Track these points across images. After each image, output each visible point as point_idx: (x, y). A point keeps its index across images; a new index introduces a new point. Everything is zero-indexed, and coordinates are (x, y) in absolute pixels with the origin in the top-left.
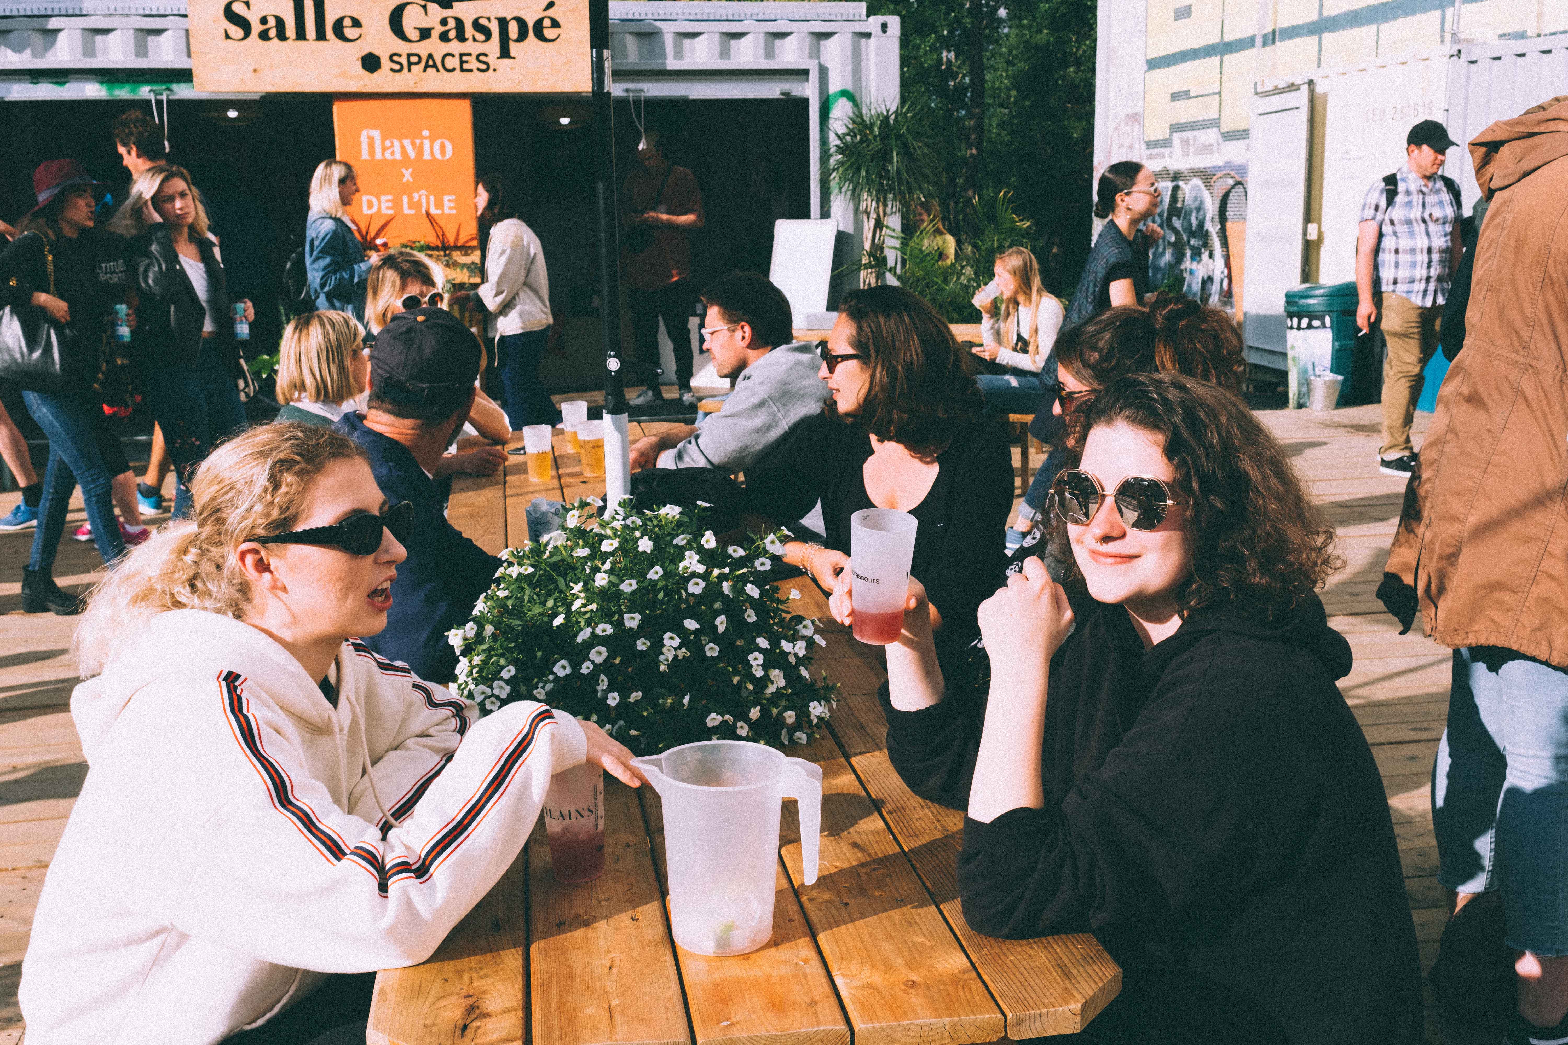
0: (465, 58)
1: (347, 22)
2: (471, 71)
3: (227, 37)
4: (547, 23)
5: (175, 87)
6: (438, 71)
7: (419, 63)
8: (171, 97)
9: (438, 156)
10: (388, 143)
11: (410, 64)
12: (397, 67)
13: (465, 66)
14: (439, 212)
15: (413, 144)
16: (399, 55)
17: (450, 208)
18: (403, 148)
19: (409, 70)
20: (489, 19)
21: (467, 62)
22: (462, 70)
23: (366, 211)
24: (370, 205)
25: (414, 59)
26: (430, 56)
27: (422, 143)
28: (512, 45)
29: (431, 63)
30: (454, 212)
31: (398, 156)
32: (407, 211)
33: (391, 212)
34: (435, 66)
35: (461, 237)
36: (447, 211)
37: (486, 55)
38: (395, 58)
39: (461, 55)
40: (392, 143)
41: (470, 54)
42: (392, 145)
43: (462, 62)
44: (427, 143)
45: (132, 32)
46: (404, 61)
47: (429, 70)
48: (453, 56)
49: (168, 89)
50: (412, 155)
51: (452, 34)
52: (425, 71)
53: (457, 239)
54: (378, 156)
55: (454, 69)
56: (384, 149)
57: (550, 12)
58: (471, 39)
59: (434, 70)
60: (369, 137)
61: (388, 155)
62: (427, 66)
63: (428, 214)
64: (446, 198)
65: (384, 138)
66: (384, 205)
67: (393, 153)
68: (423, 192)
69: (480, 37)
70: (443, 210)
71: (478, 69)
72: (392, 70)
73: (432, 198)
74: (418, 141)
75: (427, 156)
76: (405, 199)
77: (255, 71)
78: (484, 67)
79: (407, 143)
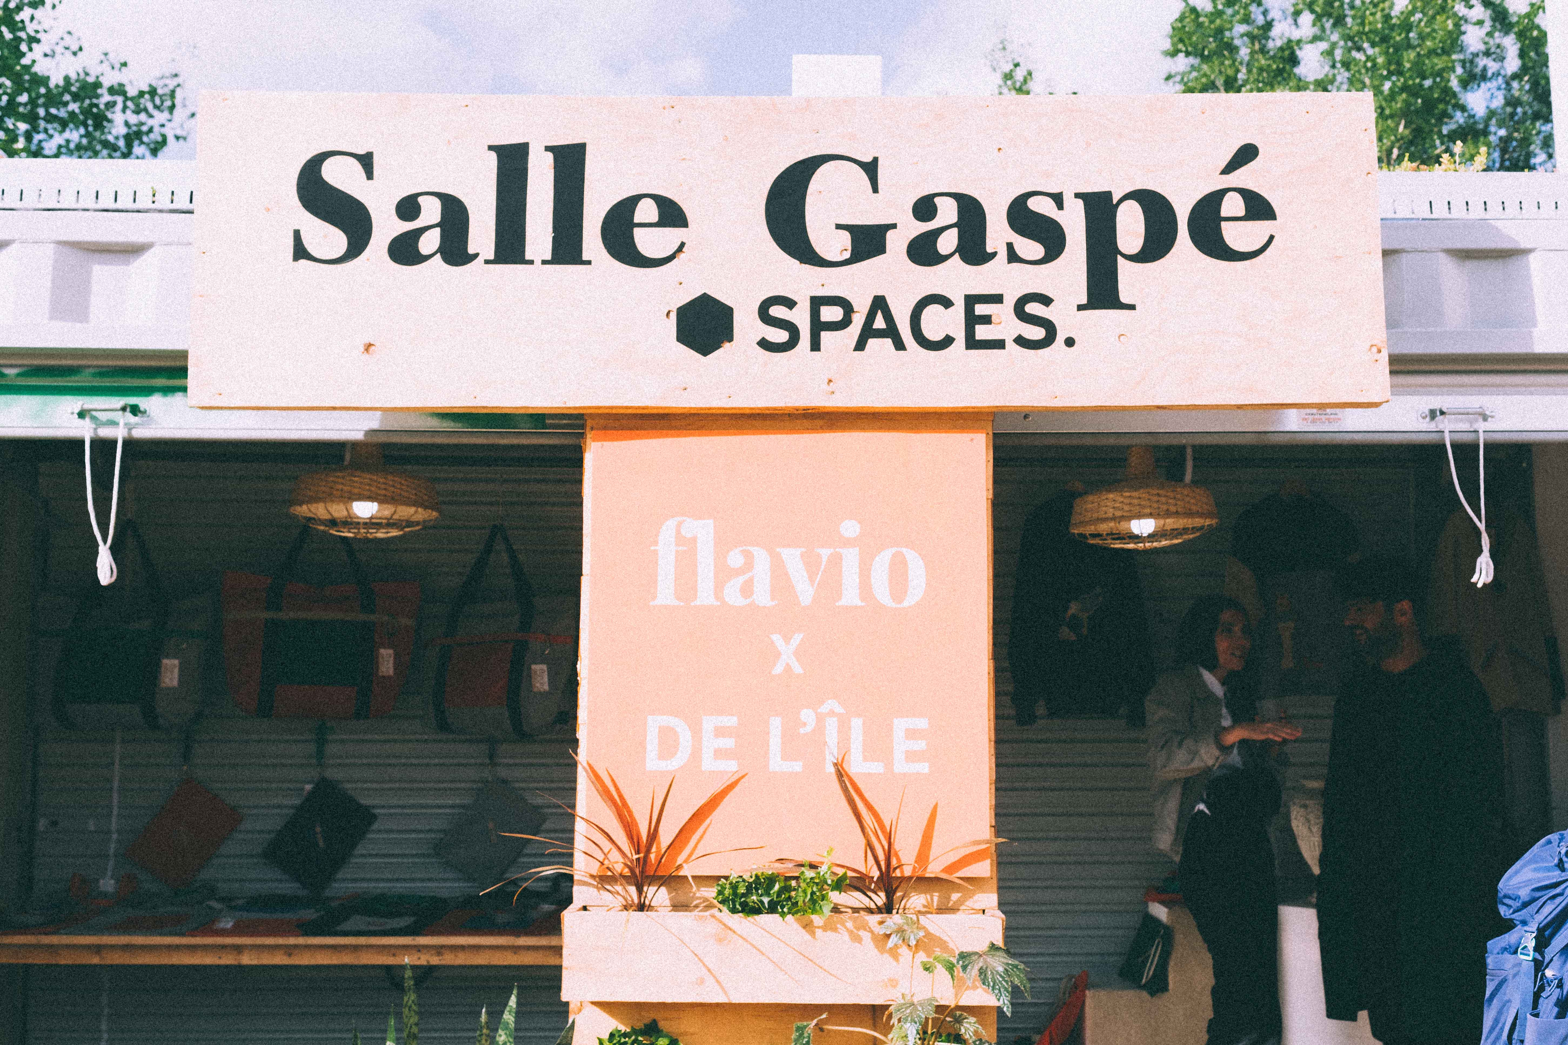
0: (980, 309)
1: (646, 211)
2: (999, 344)
3: (300, 252)
4: (1233, 205)
5: (153, 404)
6: (899, 345)
7: (844, 323)
8: (140, 433)
9: (882, 593)
10: (735, 559)
11: (818, 326)
12: (780, 336)
13: (982, 332)
14: (876, 768)
15: (811, 564)
16: (790, 304)
17: (911, 756)
18: (779, 572)
19: (815, 346)
20: (1058, 199)
21: (986, 320)
22: (972, 343)
23: (653, 763)
24: (668, 746)
25: (832, 314)
26: (879, 304)
27: (836, 561)
28: (1126, 270)
29: (879, 323)
30: (924, 768)
31: (762, 597)
32: (777, 763)
33: (731, 767)
34: (891, 332)
35: (935, 851)
36: (901, 766)
37: (1046, 301)
38: (777, 311)
39: (971, 301)
40: (748, 556)
41: (997, 299)
42: (749, 565)
43: (972, 320)
44: (851, 558)
45: (50, 249)
46: (801, 317)
47: (873, 343)
48: (947, 303)
49: (135, 410)
50: (805, 592)
51: (948, 242)
52: (860, 346)
53: (923, 856)
54: (705, 596)
55: (948, 341)
56: (723, 574)
57: (1243, 177)
58: (1003, 254)
59: (888, 342)
60: (680, 539)
61: (733, 595)
62: (868, 333)
63: (841, 774)
64: (900, 725)
65: (722, 546)
66: (710, 744)
67: (747, 590)
68: (831, 705)
69: (1031, 249)
70: (889, 764)
71: (1021, 341)
72: (765, 344)
73: (857, 723)
74: (825, 553)
75: (851, 596)
76: (776, 724)
77: (368, 347)
78: (1037, 333)
79: (792, 558)
